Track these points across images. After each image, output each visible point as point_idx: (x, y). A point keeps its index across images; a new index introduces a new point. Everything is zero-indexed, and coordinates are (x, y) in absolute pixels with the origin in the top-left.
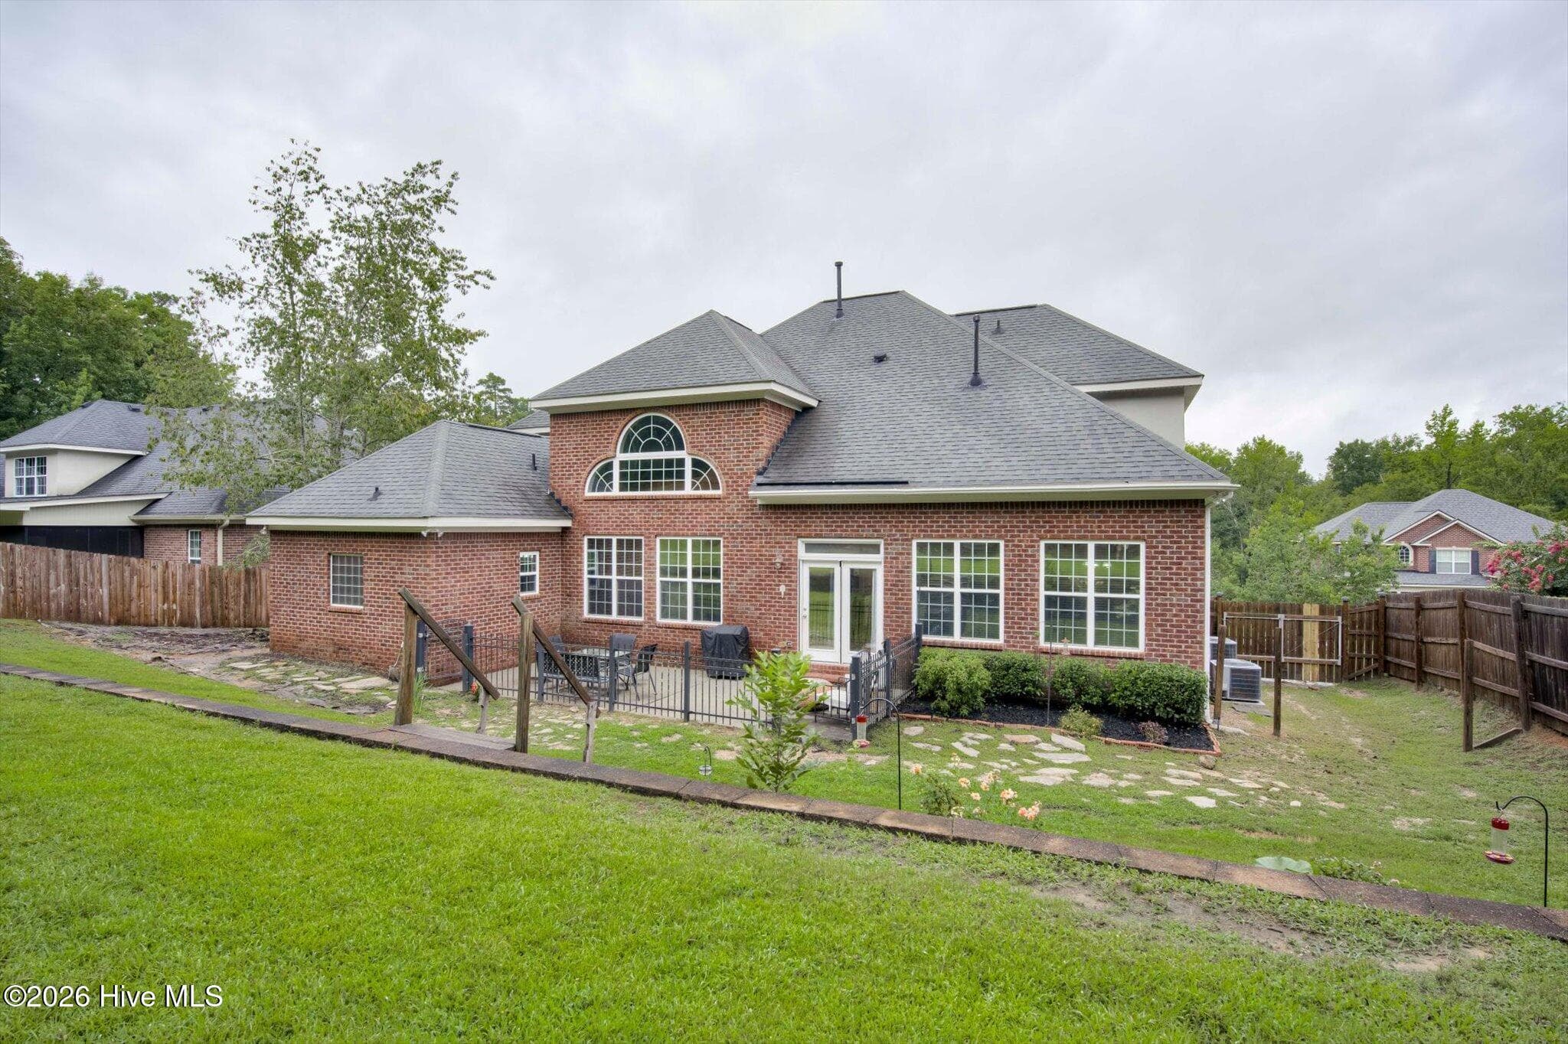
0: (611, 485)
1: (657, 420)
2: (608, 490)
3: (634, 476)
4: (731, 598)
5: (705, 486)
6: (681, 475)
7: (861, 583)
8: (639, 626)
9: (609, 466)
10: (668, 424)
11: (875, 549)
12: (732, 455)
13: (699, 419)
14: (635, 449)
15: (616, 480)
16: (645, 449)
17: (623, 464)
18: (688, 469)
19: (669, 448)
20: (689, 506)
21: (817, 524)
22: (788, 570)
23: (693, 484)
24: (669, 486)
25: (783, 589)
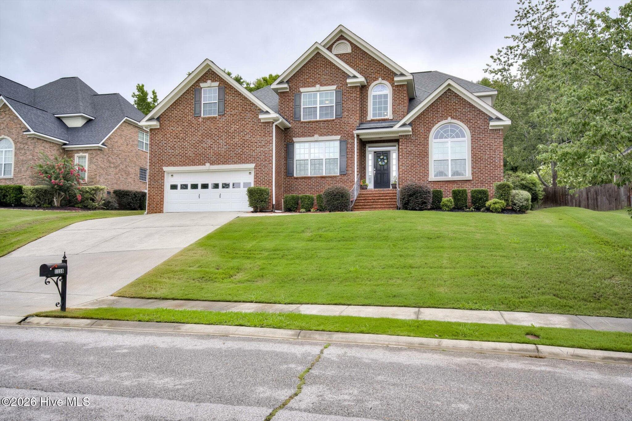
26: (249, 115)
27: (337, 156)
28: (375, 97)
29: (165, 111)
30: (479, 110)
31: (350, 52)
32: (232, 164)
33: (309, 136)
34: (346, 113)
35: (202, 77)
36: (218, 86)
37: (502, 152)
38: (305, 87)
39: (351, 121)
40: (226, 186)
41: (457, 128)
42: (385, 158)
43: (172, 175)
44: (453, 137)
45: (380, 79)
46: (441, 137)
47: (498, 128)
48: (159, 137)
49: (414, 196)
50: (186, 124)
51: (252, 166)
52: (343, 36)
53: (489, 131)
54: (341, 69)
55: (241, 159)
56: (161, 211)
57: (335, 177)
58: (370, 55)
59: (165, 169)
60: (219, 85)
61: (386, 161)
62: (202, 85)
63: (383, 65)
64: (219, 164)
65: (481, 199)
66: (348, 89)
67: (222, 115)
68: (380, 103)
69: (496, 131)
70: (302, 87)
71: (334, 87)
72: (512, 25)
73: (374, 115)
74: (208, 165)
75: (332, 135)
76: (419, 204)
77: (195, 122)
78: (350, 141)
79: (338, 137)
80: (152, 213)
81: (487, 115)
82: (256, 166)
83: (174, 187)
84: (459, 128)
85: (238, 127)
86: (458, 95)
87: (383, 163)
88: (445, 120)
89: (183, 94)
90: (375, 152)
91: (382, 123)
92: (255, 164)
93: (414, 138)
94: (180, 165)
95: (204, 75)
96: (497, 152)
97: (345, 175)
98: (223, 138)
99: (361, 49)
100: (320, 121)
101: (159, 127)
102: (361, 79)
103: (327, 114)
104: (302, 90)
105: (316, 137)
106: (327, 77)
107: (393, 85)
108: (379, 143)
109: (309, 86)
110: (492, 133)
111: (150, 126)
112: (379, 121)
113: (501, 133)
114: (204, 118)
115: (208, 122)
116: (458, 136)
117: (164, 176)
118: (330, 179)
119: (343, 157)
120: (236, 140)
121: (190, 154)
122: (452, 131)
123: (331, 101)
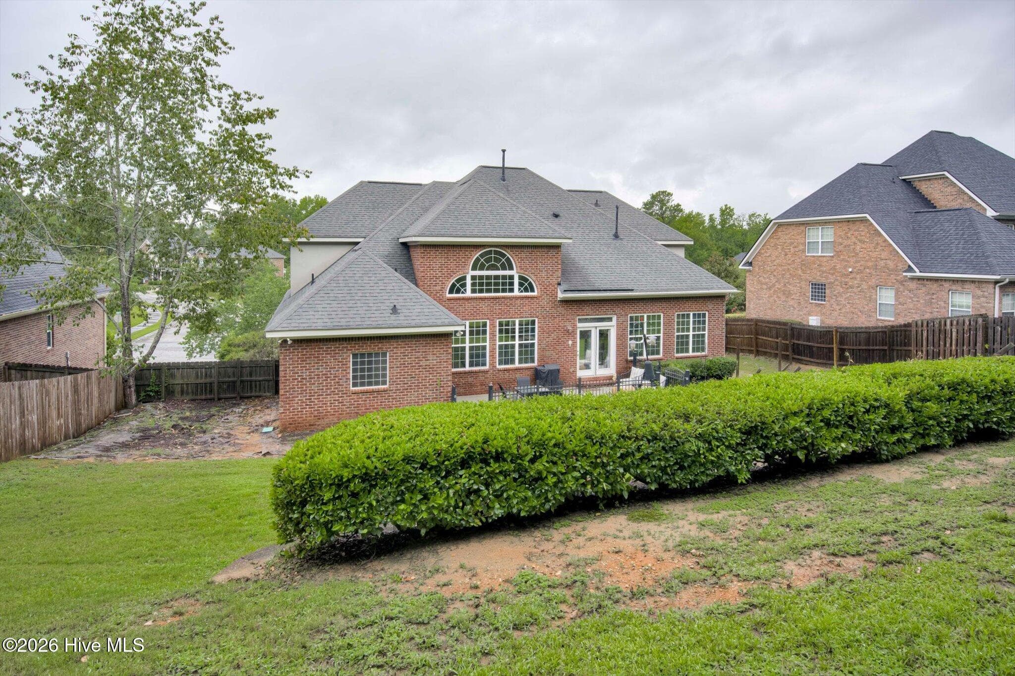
0: (465, 290)
1: (496, 252)
2: (463, 293)
3: (481, 284)
4: (542, 350)
5: (526, 290)
6: (512, 284)
7: (604, 335)
8: (486, 372)
9: (464, 278)
10: (503, 255)
11: (610, 319)
12: (544, 274)
13: (524, 254)
14: (482, 268)
15: (469, 287)
16: (487, 269)
17: (473, 278)
18: (516, 281)
19: (504, 268)
20: (518, 302)
21: (587, 309)
22: (570, 334)
23: (519, 289)
24: (504, 291)
25: (570, 342)
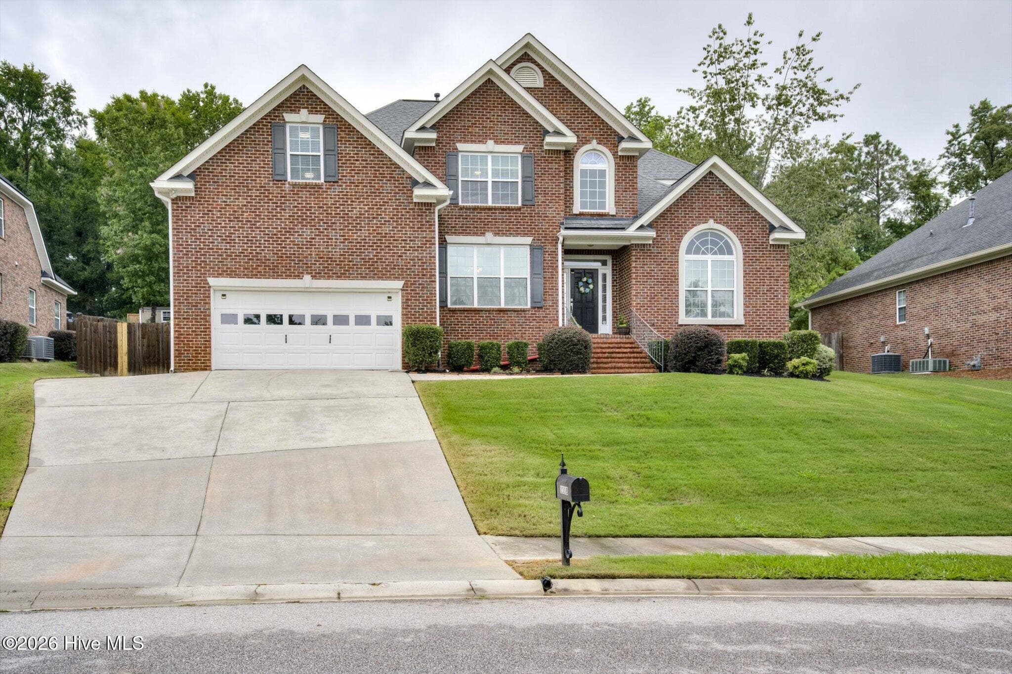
26: (389, 186)
27: (526, 273)
28: (584, 173)
29: (207, 162)
30: (755, 211)
31: (542, 86)
32: (356, 278)
33: (476, 234)
34: (541, 198)
35: (286, 100)
36: (323, 124)
37: (786, 283)
38: (466, 142)
39: (550, 213)
40: (341, 320)
41: (722, 238)
42: (590, 281)
43: (224, 295)
44: (715, 253)
45: (595, 141)
46: (697, 252)
47: (784, 243)
48: (195, 215)
49: (706, 351)
50: (254, 193)
51: (399, 284)
52: (529, 55)
53: (769, 247)
54: (531, 116)
55: (374, 271)
56: (206, 367)
57: (524, 311)
58: (576, 97)
59: (212, 281)
60: (325, 121)
61: (591, 286)
62: (288, 117)
63: (599, 117)
64: (329, 277)
65: (777, 356)
66: (543, 154)
67: (332, 180)
68: (593, 184)
69: (779, 247)
70: (460, 141)
71: (520, 148)
72: (694, 71)
73: (583, 205)
74: (307, 277)
75: (518, 234)
76: (712, 363)
77: (276, 191)
78: (549, 248)
79: (528, 240)
80: (185, 370)
81: (766, 220)
82: (405, 285)
83: (228, 319)
84: (724, 238)
85: (366, 207)
86: (724, 183)
87: (587, 290)
88: (703, 223)
89: (247, 131)
90: (572, 270)
91: (597, 219)
92: (403, 282)
93: (654, 250)
94: (246, 276)
95: (291, 97)
96: (781, 283)
97: (541, 308)
98: (337, 226)
99: (560, 83)
100: (495, 209)
101: (193, 194)
102: (571, 138)
103: (505, 197)
104: (461, 146)
105: (489, 237)
106: (507, 128)
107: (615, 154)
108: (585, 254)
109: (472, 142)
110: (774, 251)
111: (176, 190)
112: (593, 216)
113: (786, 252)
114: (294, 185)
115: (304, 194)
116: (721, 252)
117: (209, 297)
118: (514, 314)
119: (535, 276)
120: (364, 233)
121: (267, 254)
122: (714, 243)
123: (514, 173)
